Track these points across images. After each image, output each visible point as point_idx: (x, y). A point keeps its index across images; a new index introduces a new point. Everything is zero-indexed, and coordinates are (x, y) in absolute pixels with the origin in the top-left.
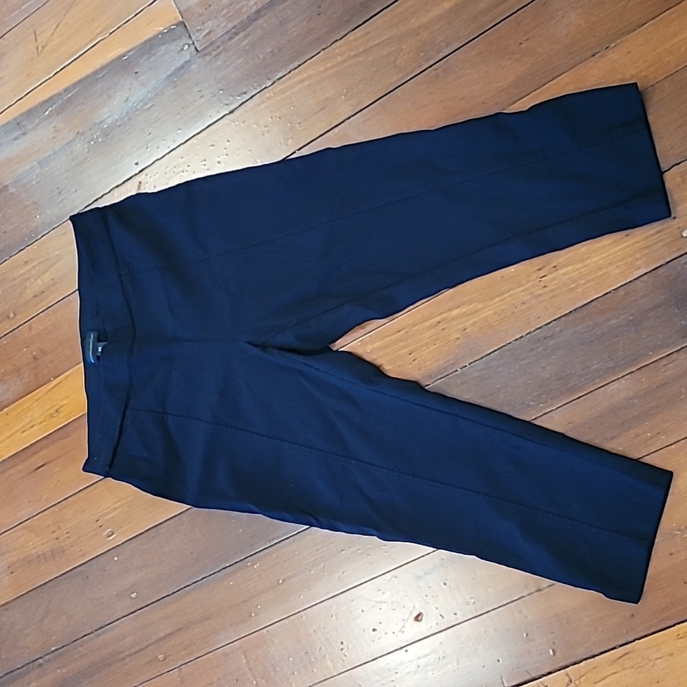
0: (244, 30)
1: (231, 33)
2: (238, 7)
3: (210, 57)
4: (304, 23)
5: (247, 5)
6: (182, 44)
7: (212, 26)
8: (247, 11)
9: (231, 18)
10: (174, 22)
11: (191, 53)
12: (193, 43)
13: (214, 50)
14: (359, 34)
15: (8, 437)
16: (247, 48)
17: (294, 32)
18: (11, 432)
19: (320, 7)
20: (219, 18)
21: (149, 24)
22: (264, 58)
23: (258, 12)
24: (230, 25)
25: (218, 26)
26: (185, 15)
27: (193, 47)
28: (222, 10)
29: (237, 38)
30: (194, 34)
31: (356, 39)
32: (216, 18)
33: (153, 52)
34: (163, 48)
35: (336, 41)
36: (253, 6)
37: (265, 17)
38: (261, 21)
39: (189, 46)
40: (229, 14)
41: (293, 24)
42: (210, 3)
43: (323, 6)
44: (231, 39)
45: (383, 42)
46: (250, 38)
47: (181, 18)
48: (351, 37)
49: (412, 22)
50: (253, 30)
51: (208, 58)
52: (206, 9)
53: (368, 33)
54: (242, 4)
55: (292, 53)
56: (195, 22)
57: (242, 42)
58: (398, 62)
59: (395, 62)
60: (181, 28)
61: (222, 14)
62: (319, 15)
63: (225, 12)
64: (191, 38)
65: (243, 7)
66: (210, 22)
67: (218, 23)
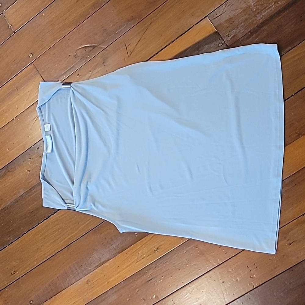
0: (256, 33)
1: (248, 35)
2: (251, 21)
4: (293, 26)
5: (256, 19)
6: (218, 43)
7: (236, 33)
8: (256, 23)
9: (247, 27)
10: (212, 32)
12: (225, 43)
15: (128, 266)
17: (286, 31)
18: (130, 263)
19: (301, 17)
20: (240, 28)
21: (196, 34)
23: (263, 22)
24: (247, 31)
25: (239, 32)
26: (218, 28)
28: (241, 23)
29: (251, 38)
30: (224, 38)
32: (238, 28)
33: (200, 49)
34: (206, 46)
36: (260, 19)
37: (268, 25)
38: (264, 28)
39: (222, 44)
40: (246, 25)
41: (285, 27)
42: (233, 20)
43: (303, 16)
44: (248, 38)
46: (260, 37)
47: (216, 31)
50: (261, 32)
52: (231, 24)
54: (253, 19)
56: (225, 31)
57: (256, 39)
60: (216, 35)
61: (241, 25)
62: (301, 21)
63: (243, 24)
64: (223, 40)
65: (253, 21)
66: (234, 30)
67: (239, 30)
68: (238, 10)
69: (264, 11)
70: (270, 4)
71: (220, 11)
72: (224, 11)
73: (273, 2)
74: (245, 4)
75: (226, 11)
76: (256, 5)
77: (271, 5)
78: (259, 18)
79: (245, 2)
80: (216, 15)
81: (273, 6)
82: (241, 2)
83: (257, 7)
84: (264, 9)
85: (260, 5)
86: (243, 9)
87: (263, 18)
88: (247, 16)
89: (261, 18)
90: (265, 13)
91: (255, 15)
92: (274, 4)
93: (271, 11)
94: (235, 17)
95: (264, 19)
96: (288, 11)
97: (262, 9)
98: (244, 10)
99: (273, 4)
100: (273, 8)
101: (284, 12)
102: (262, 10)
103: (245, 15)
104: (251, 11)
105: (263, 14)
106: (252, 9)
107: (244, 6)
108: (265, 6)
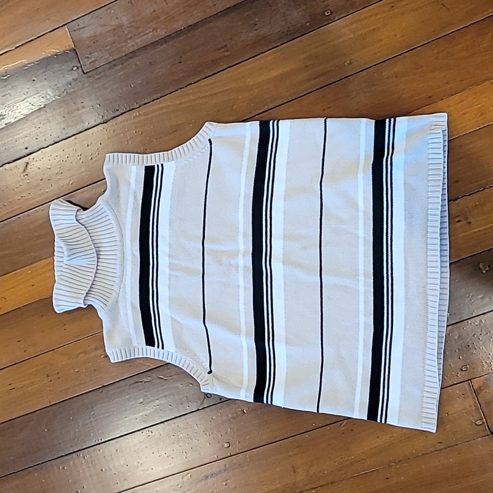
0: (122, 64)
1: (111, 64)
2: (119, 46)
3: (94, 79)
4: (168, 67)
5: (126, 46)
6: (73, 65)
7: (97, 56)
8: (125, 50)
9: (113, 53)
10: (68, 48)
11: (79, 74)
12: (81, 67)
13: (97, 75)
14: (208, 82)
16: (122, 77)
17: (159, 72)
19: (181, 57)
20: (104, 52)
21: (48, 46)
22: (135, 87)
23: (133, 52)
24: (111, 59)
25: (102, 58)
26: (76, 45)
27: (80, 70)
28: (107, 46)
29: (116, 68)
30: (82, 60)
31: (205, 85)
32: (101, 51)
33: (49, 67)
34: (57, 66)
35: (191, 84)
36: (131, 47)
37: (139, 57)
39: (78, 68)
40: (112, 50)
41: (160, 66)
42: (97, 39)
43: (183, 57)
44: (110, 68)
45: (226, 90)
46: (126, 70)
47: (74, 47)
48: (202, 83)
49: (248, 80)
50: (129, 65)
51: (91, 80)
52: (94, 43)
53: (215, 82)
54: (122, 44)
55: (156, 87)
56: (84, 51)
57: (120, 72)
58: (234, 107)
59: (233, 106)
60: (73, 54)
61: (106, 49)
62: (180, 63)
63: (108, 48)
64: (80, 62)
65: (123, 47)
66: (96, 53)
67: (102, 55)
68: (106, 27)
69: (138, 36)
70: (146, 30)
71: (84, 22)
72: (89, 24)
73: (151, 28)
74: (116, 21)
75: (91, 24)
76: (131, 26)
77: (148, 31)
78: (130, 45)
79: (117, 19)
80: (78, 25)
81: (151, 34)
82: (112, 17)
83: (131, 29)
84: (138, 34)
85: (136, 27)
86: (113, 27)
87: (135, 46)
88: (116, 38)
89: (133, 46)
90: (138, 40)
91: (126, 40)
92: (153, 30)
93: (146, 39)
94: (101, 35)
95: (136, 48)
96: (166, 46)
97: (136, 33)
98: (114, 30)
99: (151, 30)
100: (150, 37)
101: (162, 45)
102: (135, 35)
103: (114, 36)
104: (122, 32)
105: (136, 41)
106: (124, 30)
107: (115, 23)
108: (141, 31)
